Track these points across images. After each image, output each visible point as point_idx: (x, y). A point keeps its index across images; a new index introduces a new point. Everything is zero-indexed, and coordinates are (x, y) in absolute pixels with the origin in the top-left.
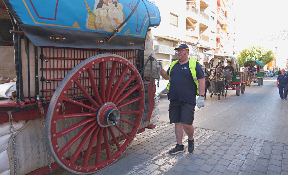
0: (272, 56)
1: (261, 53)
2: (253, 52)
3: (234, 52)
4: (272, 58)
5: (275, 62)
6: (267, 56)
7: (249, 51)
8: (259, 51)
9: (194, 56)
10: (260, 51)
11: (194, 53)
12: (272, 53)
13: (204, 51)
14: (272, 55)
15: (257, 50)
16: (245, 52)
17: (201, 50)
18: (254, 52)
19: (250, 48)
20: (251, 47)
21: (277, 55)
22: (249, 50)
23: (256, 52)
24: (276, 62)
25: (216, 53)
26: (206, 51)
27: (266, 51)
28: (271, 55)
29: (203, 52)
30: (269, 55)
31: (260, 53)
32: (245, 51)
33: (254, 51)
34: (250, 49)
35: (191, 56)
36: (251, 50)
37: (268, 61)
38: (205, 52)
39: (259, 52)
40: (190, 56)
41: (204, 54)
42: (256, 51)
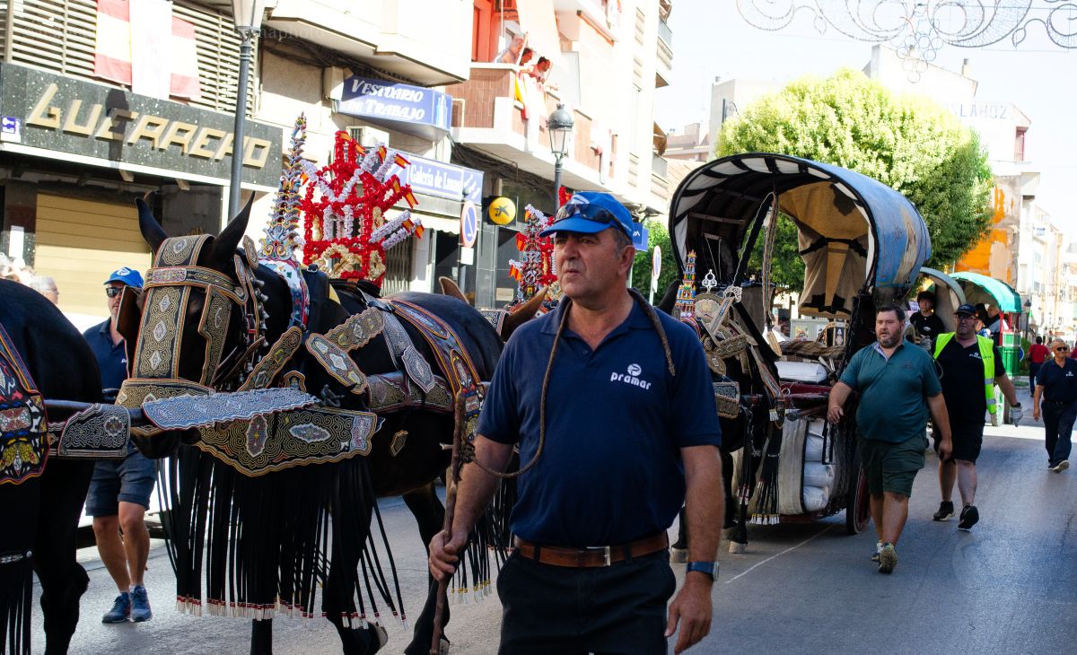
0: (982, 197)
1: (889, 161)
2: (824, 151)
3: (657, 130)
4: (978, 221)
5: (1009, 260)
6: (942, 194)
7: (791, 135)
8: (875, 141)
9: (205, 131)
10: (889, 139)
11: (210, 93)
12: (984, 175)
13: (337, 91)
14: (986, 184)
15: (863, 130)
16: (763, 141)
17: (310, 76)
18: (839, 152)
19: (807, 106)
20: (807, 101)
21: (1028, 198)
22: (795, 123)
23: (850, 150)
24: (1015, 256)
25: (468, 124)
26: (359, 93)
27: (929, 146)
28: (976, 190)
29: (327, 101)
30: (959, 188)
31: (883, 165)
32: (764, 133)
33: (831, 139)
34: (803, 118)
35: (176, 125)
36: (814, 126)
37: (950, 246)
38: (348, 94)
39: (874, 148)
40: (164, 122)
41: (337, 116)
42: (849, 141)
